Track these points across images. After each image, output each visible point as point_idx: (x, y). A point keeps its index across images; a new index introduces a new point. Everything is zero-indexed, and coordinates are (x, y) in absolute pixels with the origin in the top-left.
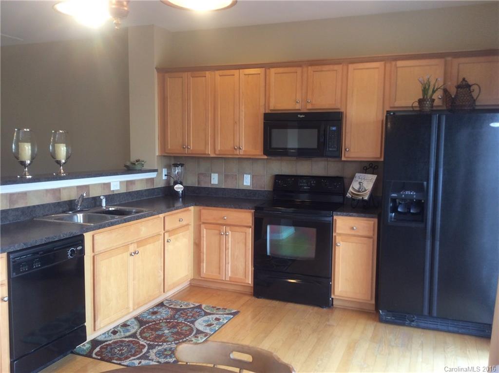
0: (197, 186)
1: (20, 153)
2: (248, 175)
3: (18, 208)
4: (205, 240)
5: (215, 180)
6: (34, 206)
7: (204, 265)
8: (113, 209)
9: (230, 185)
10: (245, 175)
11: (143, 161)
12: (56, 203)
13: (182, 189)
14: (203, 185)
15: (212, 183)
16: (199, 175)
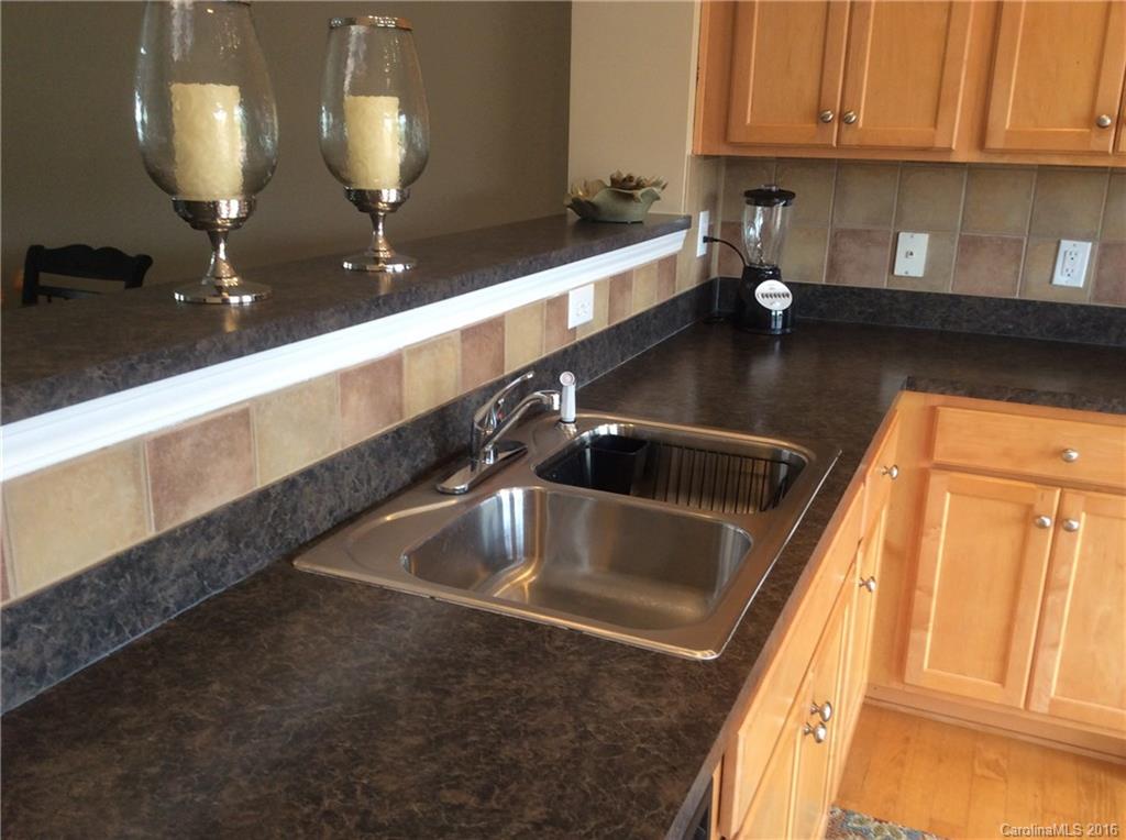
0: (824, 282)
1: (177, 143)
2: (1084, 243)
3: (208, 520)
4: (943, 537)
5: (913, 259)
6: (290, 484)
7: (926, 642)
8: (614, 430)
9: (986, 281)
10: (1066, 245)
11: (656, 184)
12: (385, 436)
13: (787, 302)
14: (852, 278)
15: (898, 271)
16: (838, 237)
